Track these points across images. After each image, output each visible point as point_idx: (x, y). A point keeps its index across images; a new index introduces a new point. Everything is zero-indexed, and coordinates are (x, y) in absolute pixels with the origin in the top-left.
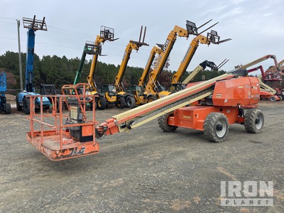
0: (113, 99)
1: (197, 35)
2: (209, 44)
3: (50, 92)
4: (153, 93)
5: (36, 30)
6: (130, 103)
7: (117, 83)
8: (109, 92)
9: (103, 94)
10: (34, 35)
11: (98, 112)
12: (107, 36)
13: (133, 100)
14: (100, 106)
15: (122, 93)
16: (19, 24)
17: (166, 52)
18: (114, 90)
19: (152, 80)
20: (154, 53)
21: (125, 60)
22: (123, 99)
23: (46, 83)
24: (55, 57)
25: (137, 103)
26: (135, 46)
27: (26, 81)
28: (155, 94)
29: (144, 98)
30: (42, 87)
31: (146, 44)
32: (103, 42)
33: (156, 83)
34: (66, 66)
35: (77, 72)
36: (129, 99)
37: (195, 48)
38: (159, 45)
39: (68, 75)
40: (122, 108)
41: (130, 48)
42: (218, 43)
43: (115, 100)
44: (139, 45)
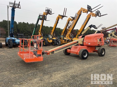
0: (51, 41)
1: (92, 12)
2: (96, 17)
3: (21, 38)
4: (69, 39)
5: (15, 8)
6: (58, 43)
7: (52, 34)
8: (49, 38)
9: (46, 39)
10: (14, 11)
11: (44, 47)
12: (48, 12)
13: (60, 42)
14: (45, 44)
15: (54, 38)
16: (8, 7)
17: (76, 20)
18: (51, 37)
19: (69, 33)
20: (69, 21)
21: (56, 24)
22: (55, 41)
23: (19, 33)
24: (24, 23)
25: (62, 43)
26: (61, 17)
27: (10, 32)
28: (70, 39)
29: (65, 41)
30: (18, 35)
31: (66, 17)
32: (47, 15)
33: (71, 34)
34: (28, 26)
35: (35, 28)
36: (58, 41)
37: (89, 19)
38: (72, 17)
39: (29, 30)
40: (55, 45)
41: (59, 18)
42: (100, 16)
43: (52, 42)
44: (63, 16)
